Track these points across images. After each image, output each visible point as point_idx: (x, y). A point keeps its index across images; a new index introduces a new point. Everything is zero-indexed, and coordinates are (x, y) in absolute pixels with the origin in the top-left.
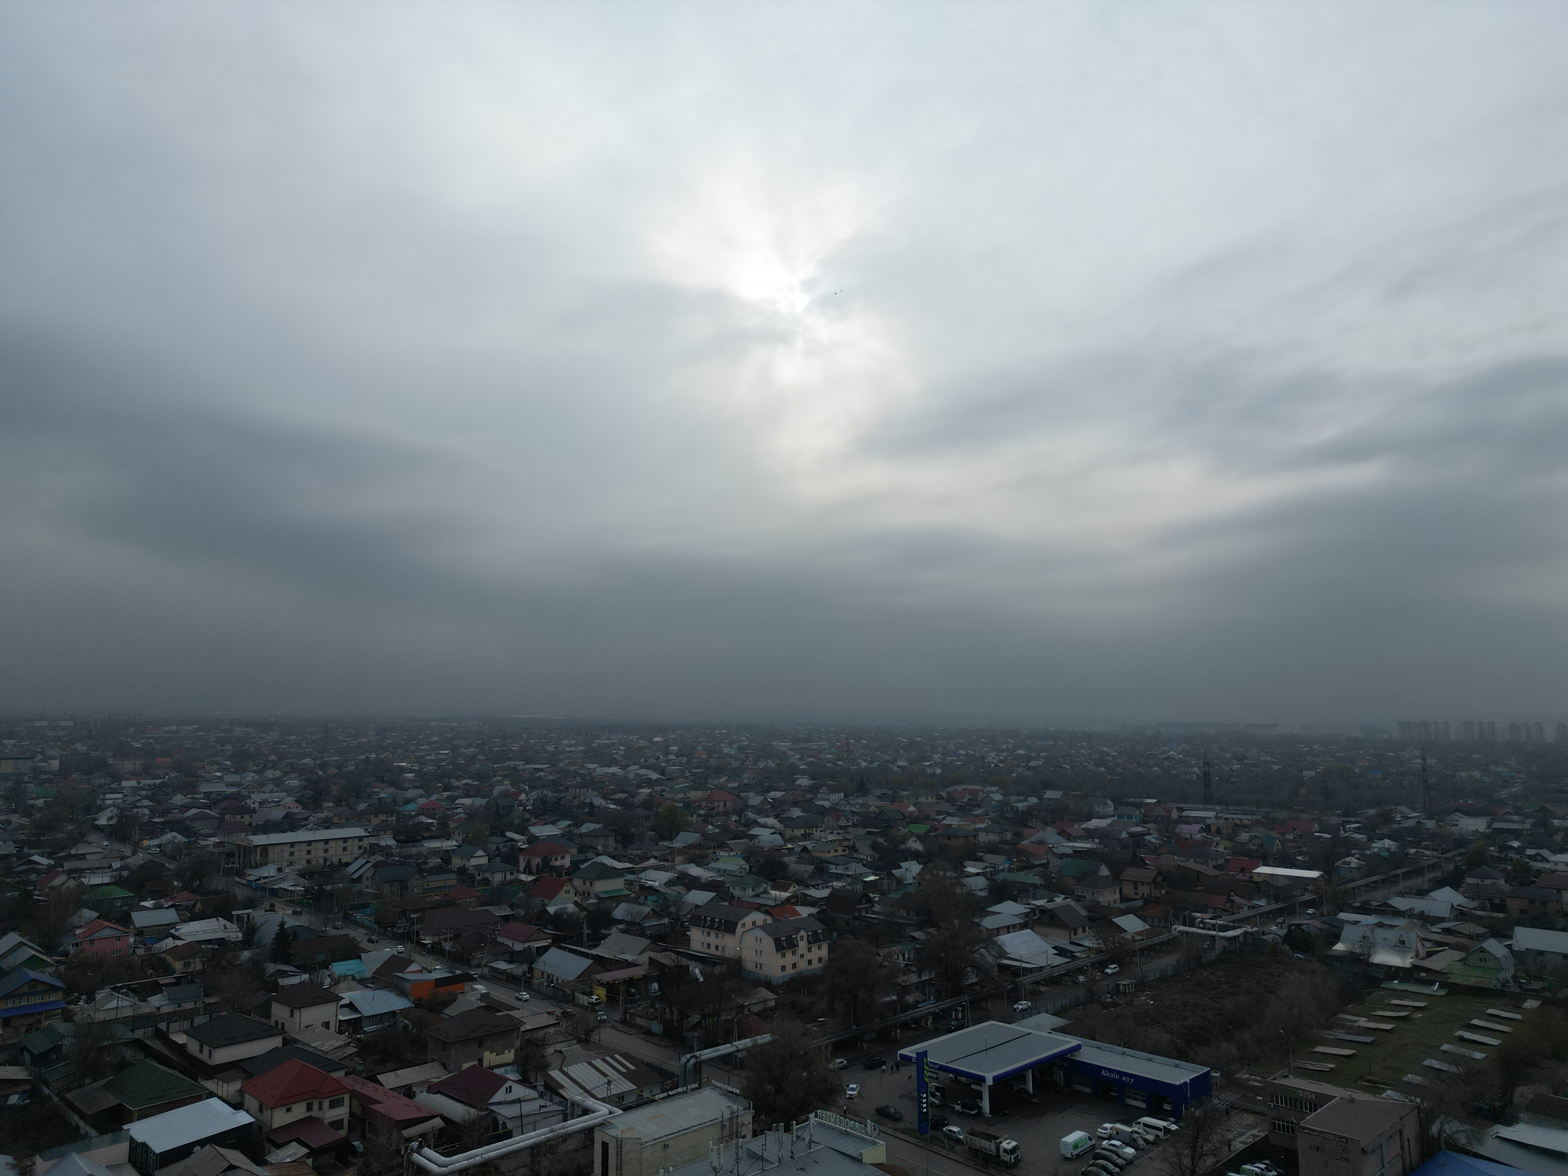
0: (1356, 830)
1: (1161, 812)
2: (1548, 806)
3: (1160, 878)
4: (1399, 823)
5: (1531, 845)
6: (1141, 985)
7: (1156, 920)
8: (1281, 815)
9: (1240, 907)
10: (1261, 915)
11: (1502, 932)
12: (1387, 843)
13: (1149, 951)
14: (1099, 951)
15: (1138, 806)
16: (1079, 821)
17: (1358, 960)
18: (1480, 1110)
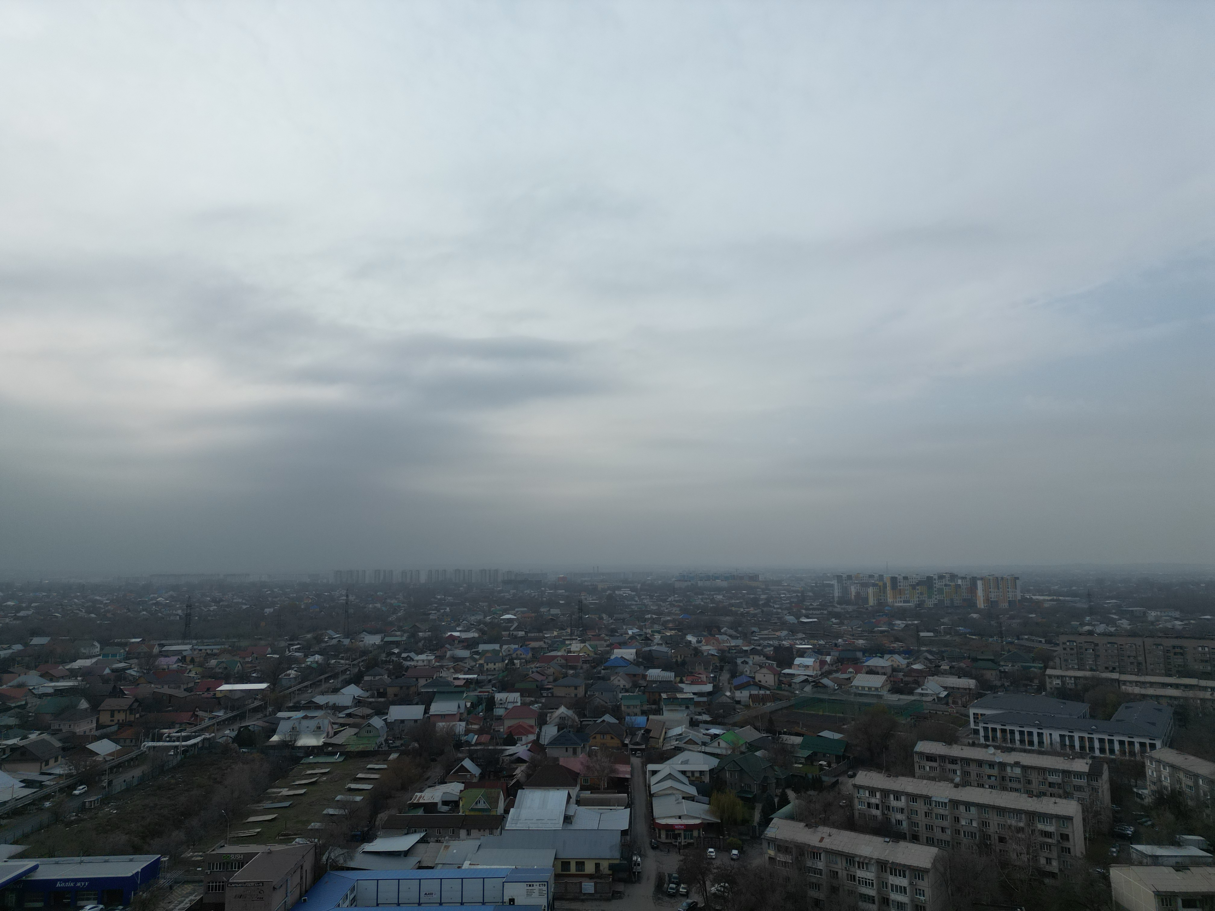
0: (297, 650)
1: (144, 649)
2: (417, 624)
3: (136, 704)
4: (326, 642)
5: (406, 650)
6: (105, 801)
7: (128, 741)
8: (244, 643)
9: (203, 719)
10: (218, 724)
11: (381, 711)
12: (318, 657)
13: (117, 768)
14: (69, 776)
15: (125, 644)
16: (64, 662)
17: (287, 745)
18: (354, 836)
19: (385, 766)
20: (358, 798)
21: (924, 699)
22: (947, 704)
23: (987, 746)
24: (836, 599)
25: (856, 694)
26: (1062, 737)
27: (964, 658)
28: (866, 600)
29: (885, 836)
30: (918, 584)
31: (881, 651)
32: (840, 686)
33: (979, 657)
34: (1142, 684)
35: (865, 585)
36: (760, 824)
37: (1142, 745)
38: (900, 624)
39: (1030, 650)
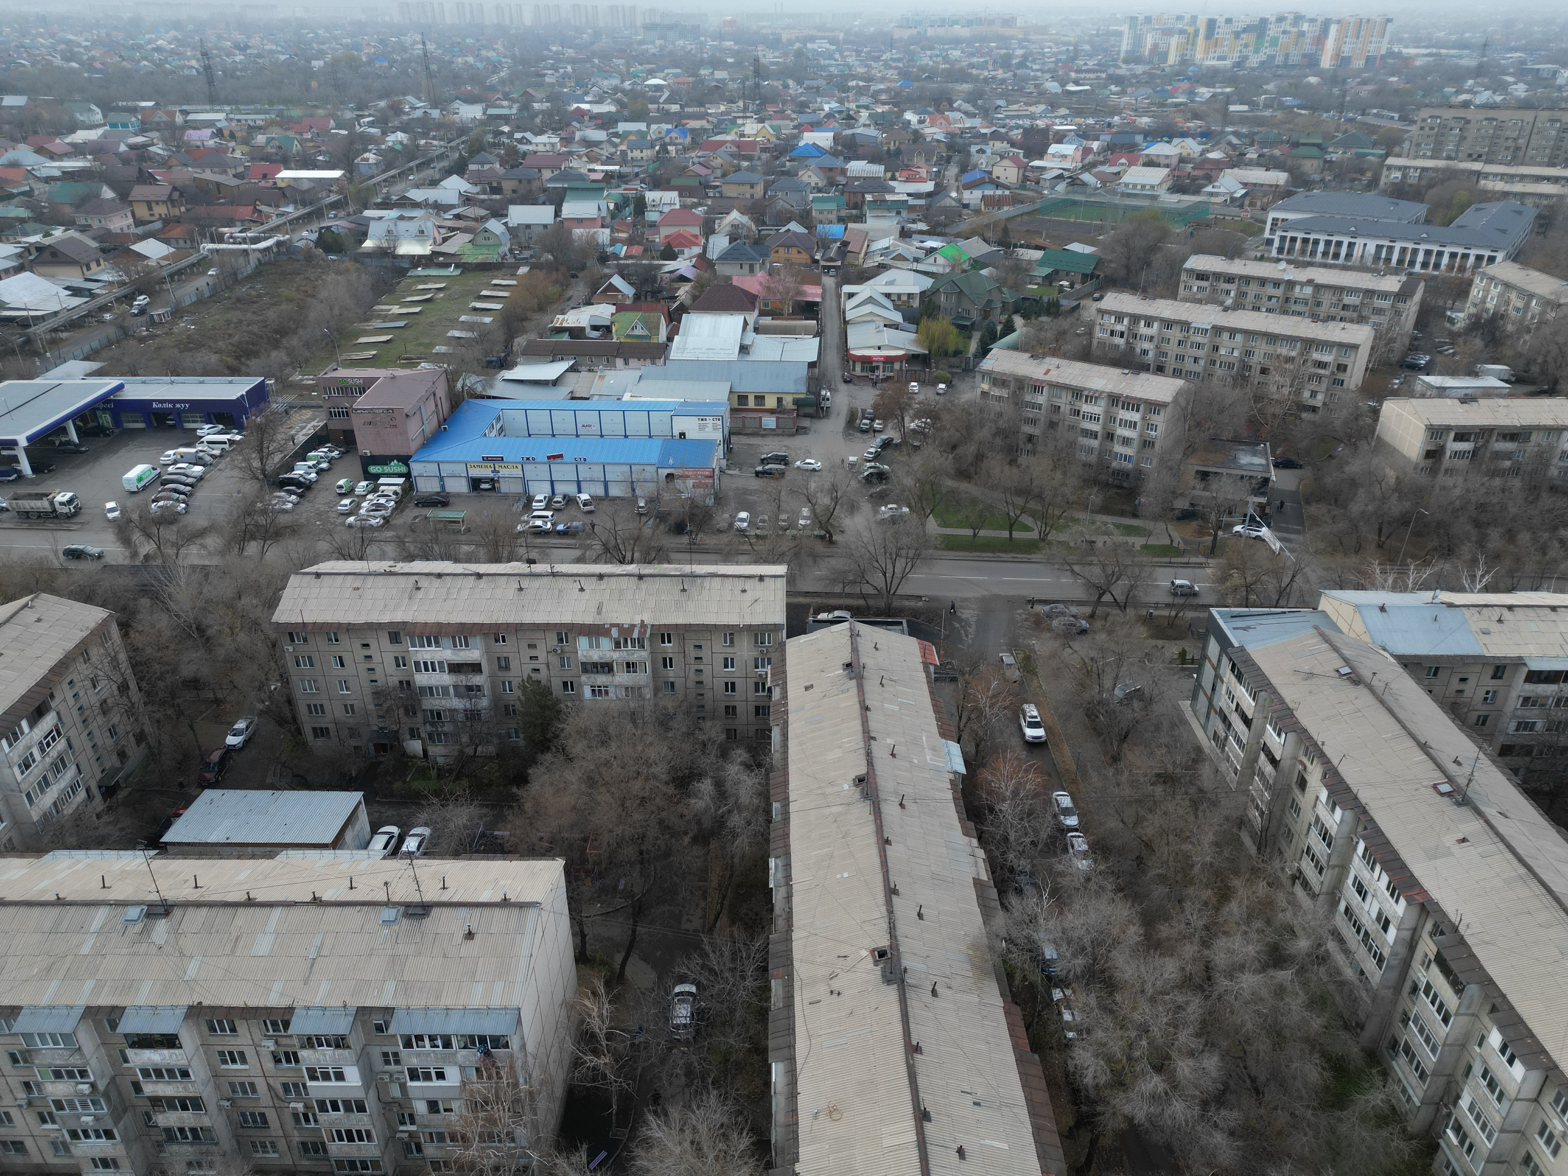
0: (371, 124)
1: (161, 117)
2: (529, 90)
3: (176, 195)
4: (408, 114)
5: (519, 129)
6: (178, 312)
7: (181, 242)
8: (296, 112)
9: (268, 217)
10: (291, 222)
11: (499, 213)
12: (400, 136)
13: (178, 275)
14: (122, 284)
15: (134, 110)
16: (59, 134)
17: (385, 254)
18: (490, 362)
19: (514, 282)
20: (487, 320)
21: (1214, 200)
22: (1241, 206)
23: (1278, 260)
24: (1122, 55)
25: (1124, 195)
26: (1379, 248)
27: (1282, 142)
28: (1164, 56)
29: (1125, 367)
30: (1244, 31)
31: (1168, 133)
32: (1104, 183)
33: (1302, 141)
34: (1509, 178)
35: (1167, 32)
36: (975, 356)
37: (1479, 258)
38: (1205, 92)
39: (1372, 129)
